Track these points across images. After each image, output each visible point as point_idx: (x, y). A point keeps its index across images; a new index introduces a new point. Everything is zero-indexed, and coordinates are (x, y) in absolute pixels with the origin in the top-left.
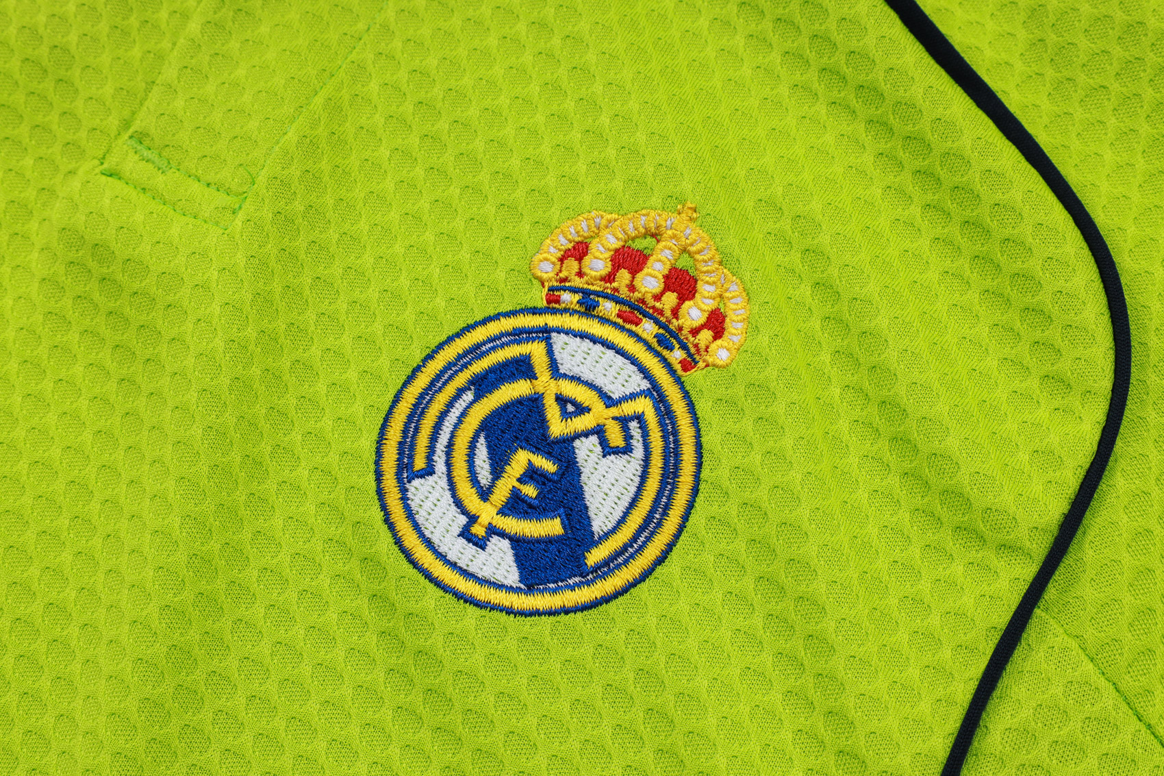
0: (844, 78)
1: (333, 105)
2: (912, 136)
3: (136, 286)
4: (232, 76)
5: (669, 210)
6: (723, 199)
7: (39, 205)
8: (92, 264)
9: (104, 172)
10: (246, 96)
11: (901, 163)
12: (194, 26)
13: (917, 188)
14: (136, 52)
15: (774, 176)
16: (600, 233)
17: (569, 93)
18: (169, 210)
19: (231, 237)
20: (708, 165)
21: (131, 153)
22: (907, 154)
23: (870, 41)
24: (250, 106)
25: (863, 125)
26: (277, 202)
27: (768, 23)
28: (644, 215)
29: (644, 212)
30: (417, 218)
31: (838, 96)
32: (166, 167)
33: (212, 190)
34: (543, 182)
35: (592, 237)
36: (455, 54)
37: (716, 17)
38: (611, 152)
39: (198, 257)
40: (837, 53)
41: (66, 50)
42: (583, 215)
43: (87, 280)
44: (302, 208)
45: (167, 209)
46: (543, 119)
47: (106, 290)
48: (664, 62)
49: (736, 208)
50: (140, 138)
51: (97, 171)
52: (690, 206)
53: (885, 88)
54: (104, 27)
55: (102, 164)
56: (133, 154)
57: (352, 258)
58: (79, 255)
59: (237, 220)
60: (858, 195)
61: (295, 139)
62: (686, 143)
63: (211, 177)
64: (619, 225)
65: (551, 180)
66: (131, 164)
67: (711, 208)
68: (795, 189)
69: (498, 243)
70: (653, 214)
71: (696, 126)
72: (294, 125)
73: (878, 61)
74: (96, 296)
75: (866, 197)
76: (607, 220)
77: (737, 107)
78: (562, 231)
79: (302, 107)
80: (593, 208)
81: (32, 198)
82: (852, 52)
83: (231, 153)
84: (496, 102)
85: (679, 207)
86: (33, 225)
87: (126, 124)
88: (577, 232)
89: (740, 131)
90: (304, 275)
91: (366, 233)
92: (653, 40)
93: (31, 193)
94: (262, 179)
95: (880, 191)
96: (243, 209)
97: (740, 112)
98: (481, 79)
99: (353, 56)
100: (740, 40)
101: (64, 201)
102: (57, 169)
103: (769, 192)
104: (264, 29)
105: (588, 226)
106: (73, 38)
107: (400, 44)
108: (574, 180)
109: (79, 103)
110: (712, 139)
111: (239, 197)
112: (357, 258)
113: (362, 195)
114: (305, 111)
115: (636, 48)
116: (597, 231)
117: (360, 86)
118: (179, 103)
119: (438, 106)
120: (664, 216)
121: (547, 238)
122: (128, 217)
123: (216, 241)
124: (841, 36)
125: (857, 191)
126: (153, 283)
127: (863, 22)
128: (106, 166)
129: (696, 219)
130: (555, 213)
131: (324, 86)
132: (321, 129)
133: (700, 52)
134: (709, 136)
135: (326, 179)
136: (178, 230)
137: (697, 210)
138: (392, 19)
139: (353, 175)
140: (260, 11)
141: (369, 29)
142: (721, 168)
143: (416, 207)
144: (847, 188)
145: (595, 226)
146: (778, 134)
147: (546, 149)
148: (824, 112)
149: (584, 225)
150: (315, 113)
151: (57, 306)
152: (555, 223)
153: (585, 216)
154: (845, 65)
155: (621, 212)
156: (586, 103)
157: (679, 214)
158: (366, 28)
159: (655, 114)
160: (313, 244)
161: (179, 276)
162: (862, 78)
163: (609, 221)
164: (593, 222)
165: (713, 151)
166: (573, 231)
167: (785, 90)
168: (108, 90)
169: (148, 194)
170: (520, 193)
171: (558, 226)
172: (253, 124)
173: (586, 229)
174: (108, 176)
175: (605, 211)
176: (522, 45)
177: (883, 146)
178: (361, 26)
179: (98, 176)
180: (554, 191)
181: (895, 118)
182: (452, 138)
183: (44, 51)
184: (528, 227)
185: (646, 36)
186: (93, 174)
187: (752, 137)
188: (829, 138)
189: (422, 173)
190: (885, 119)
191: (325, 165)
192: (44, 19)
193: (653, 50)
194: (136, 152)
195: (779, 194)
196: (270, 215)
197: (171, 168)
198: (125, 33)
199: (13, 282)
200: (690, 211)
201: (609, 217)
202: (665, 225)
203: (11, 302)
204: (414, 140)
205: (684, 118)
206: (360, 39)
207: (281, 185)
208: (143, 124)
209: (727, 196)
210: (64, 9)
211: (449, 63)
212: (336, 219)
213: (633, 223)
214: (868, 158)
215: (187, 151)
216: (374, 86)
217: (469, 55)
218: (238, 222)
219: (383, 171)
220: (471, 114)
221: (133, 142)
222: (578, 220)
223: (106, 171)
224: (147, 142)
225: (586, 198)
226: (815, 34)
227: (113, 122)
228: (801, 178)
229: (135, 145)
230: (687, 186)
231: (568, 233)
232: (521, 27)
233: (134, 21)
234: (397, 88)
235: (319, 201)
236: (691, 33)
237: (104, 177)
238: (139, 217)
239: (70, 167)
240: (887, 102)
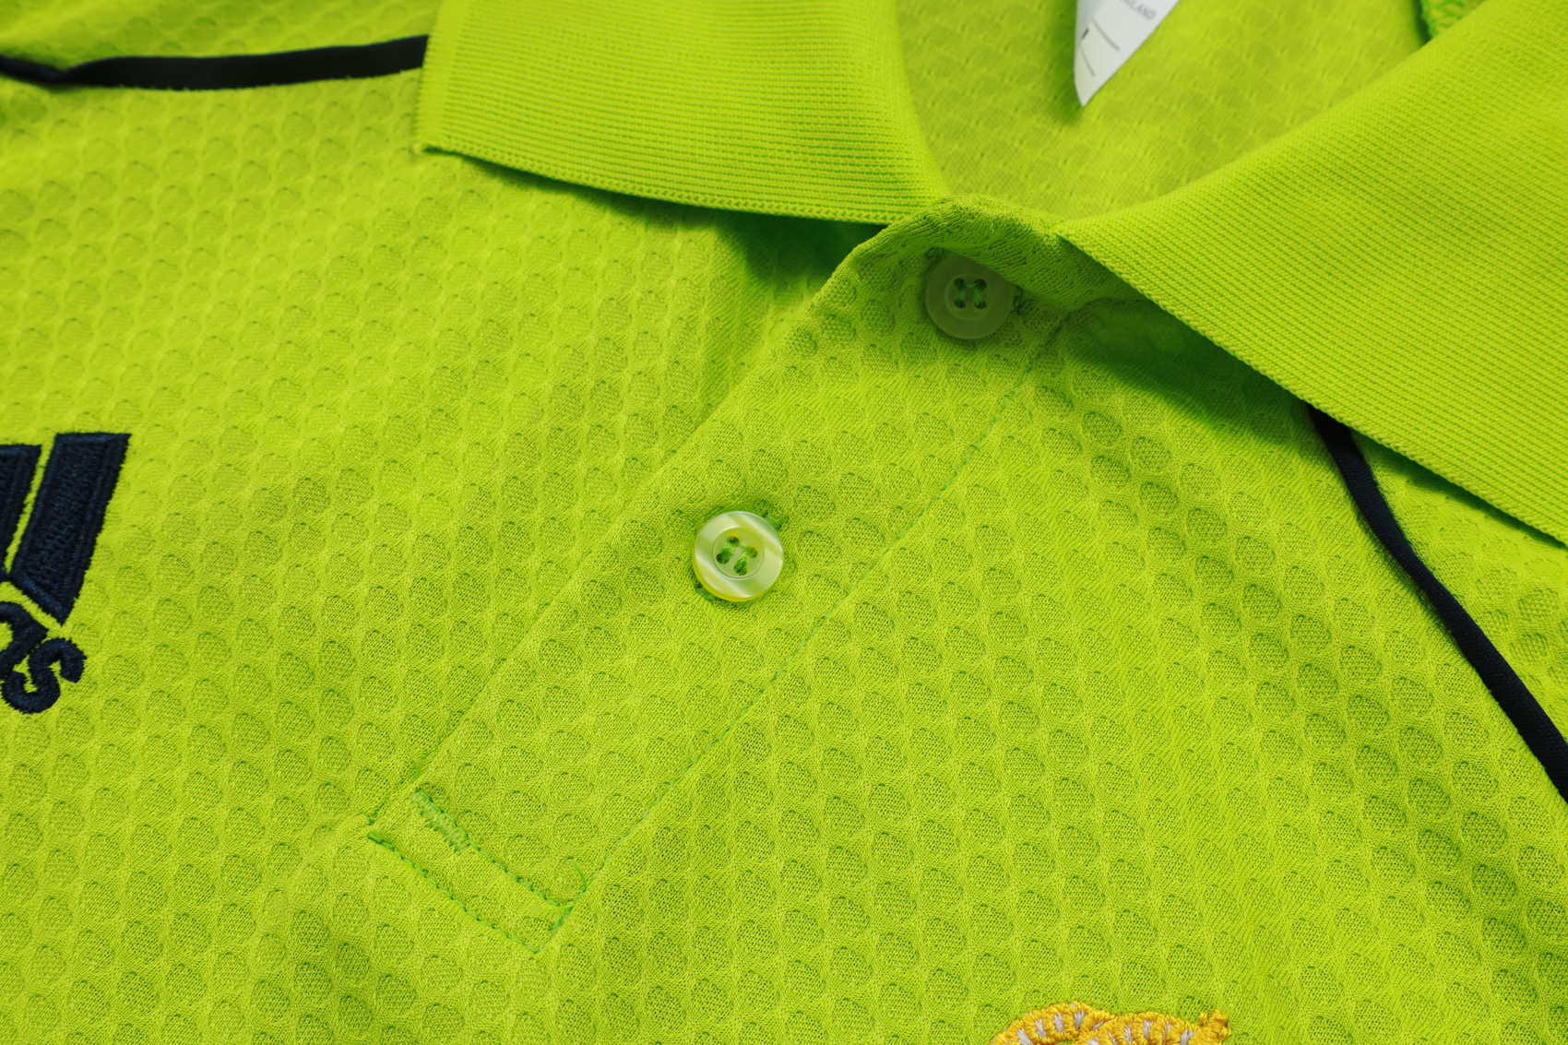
0: (1457, 849)
1: (712, 785)
2: (1555, 952)
3: (393, 1016)
4: (575, 723)
5: (1187, 1017)
6: (1268, 1011)
7: (272, 867)
8: (335, 971)
9: (372, 836)
10: (590, 756)
11: (1534, 990)
12: (530, 644)
13: (1556, 1032)
14: (443, 665)
15: (1344, 984)
16: (1080, 1037)
17: (1053, 815)
18: (457, 908)
19: (542, 967)
20: (1249, 956)
21: (415, 815)
22: (1545, 979)
23: (1501, 802)
24: (595, 772)
25: (1480, 924)
26: (615, 922)
27: (1350, 749)
28: (1149, 1020)
29: (1149, 1014)
30: (812, 970)
31: (1445, 873)
32: (462, 843)
33: (524, 886)
34: (1002, 945)
35: (1067, 1039)
36: (895, 733)
37: (1273, 728)
38: (1108, 915)
39: (489, 988)
40: (1450, 812)
41: (345, 650)
42: (1058, 1006)
43: (324, 993)
44: (649, 936)
45: (455, 907)
46: (1012, 848)
47: (350, 1013)
48: (1195, 787)
49: (1286, 1027)
50: (431, 792)
51: (363, 832)
52: (1220, 1017)
53: (1521, 876)
54: (403, 623)
55: (372, 822)
56: (418, 815)
57: (711, 1018)
58: (319, 954)
59: (553, 940)
60: (1466, 1030)
61: (654, 831)
62: (1220, 918)
63: (524, 868)
64: (1110, 1029)
65: (1016, 943)
66: (413, 831)
67: (1250, 1024)
68: (1374, 1009)
69: (927, 1028)
70: (1162, 1020)
71: (1235, 892)
72: (654, 809)
73: (1511, 834)
74: (334, 1020)
75: (1478, 1034)
76: (1093, 1018)
77: (1295, 869)
78: (1024, 1026)
79: (668, 783)
80: (1073, 998)
81: (265, 854)
82: (1472, 813)
83: (558, 837)
84: (946, 813)
85: (1202, 1015)
86: (260, 895)
87: (414, 769)
88: (1047, 1031)
89: (1298, 905)
90: (639, 1037)
91: (736, 983)
92: (1181, 752)
93: (264, 848)
94: (598, 884)
95: (1499, 1027)
96: (564, 926)
97: (1299, 876)
98: (928, 775)
99: (748, 715)
100: (1305, 769)
101: (310, 869)
102: (306, 818)
103: (1334, 1007)
104: (629, 661)
105: (1064, 1023)
106: (359, 633)
107: (817, 707)
108: (1049, 950)
109: (353, 728)
110: (1256, 915)
111: (562, 906)
112: (719, 1020)
113: (737, 924)
114: (671, 789)
115: (1157, 762)
116: (1075, 1032)
117: (753, 760)
118: (495, 752)
119: (861, 807)
120: (1178, 1026)
121: (1001, 1032)
122: (398, 911)
123: (519, 968)
124: (1459, 786)
125: (1466, 1023)
126: (419, 1017)
127: (1493, 772)
128: (376, 827)
129: (1227, 1037)
130: (1016, 995)
131: (703, 756)
132: (691, 818)
133: (1247, 777)
134: (1253, 909)
135: (689, 894)
136: (467, 942)
137: (1229, 1024)
138: (810, 669)
139: (728, 891)
140: (626, 633)
141: (775, 678)
142: (1267, 961)
143: (812, 953)
144: (1450, 1017)
145: (1075, 1025)
146: (1353, 917)
147: (1012, 895)
148: (1422, 893)
149: (1058, 1020)
150: (685, 795)
151: (275, 1024)
152: (1015, 1011)
153: (1061, 1007)
154: (1460, 831)
155: (1115, 1010)
156: (1077, 835)
157: (1202, 1025)
158: (771, 676)
159: (1177, 867)
160: (658, 990)
161: (458, 1013)
162: (1485, 854)
163: (1096, 1021)
164: (1071, 1018)
165: (1257, 933)
166: (1041, 1027)
167: (1367, 852)
168: (397, 715)
169: (430, 880)
170: (967, 957)
171: (1020, 1016)
172: (595, 800)
173: (1060, 1026)
174: (377, 842)
175: (1091, 1005)
176: (990, 733)
177: (1507, 959)
178: (765, 673)
179: (363, 841)
180: (1018, 961)
181: (1530, 922)
182: (877, 857)
183: (314, 646)
184: (974, 1010)
185: (1172, 744)
186: (357, 836)
187: (1314, 918)
188: (1428, 935)
189: (828, 902)
190: (1514, 920)
191: (690, 875)
192: (322, 600)
193: (1180, 767)
194: (421, 814)
195: (1350, 1012)
196: (603, 941)
197: (469, 845)
198: (432, 636)
199: (218, 976)
200: (1218, 1025)
201: (1097, 1013)
202: (1178, 1040)
203: (209, 1007)
204: (821, 852)
205: (1218, 878)
206: (761, 691)
207: (623, 897)
208: (439, 775)
209: (1273, 1005)
210: (352, 589)
211: (884, 746)
212: (696, 956)
213: (1131, 1030)
214: (1484, 975)
215: (495, 824)
216: (773, 764)
217: (913, 737)
218: (555, 945)
219: (771, 891)
220: (908, 826)
221: (420, 798)
222: (1050, 1013)
223: (375, 835)
224: (439, 801)
225: (1066, 979)
226: (1419, 777)
227: (396, 764)
228: (1384, 993)
229: (422, 803)
230: (1217, 985)
231: (1033, 1030)
232: (993, 706)
233: (446, 620)
234: (804, 771)
235: (674, 927)
236: (1235, 747)
237: (371, 844)
238: (413, 913)
239: (326, 819)
240: (1520, 895)
